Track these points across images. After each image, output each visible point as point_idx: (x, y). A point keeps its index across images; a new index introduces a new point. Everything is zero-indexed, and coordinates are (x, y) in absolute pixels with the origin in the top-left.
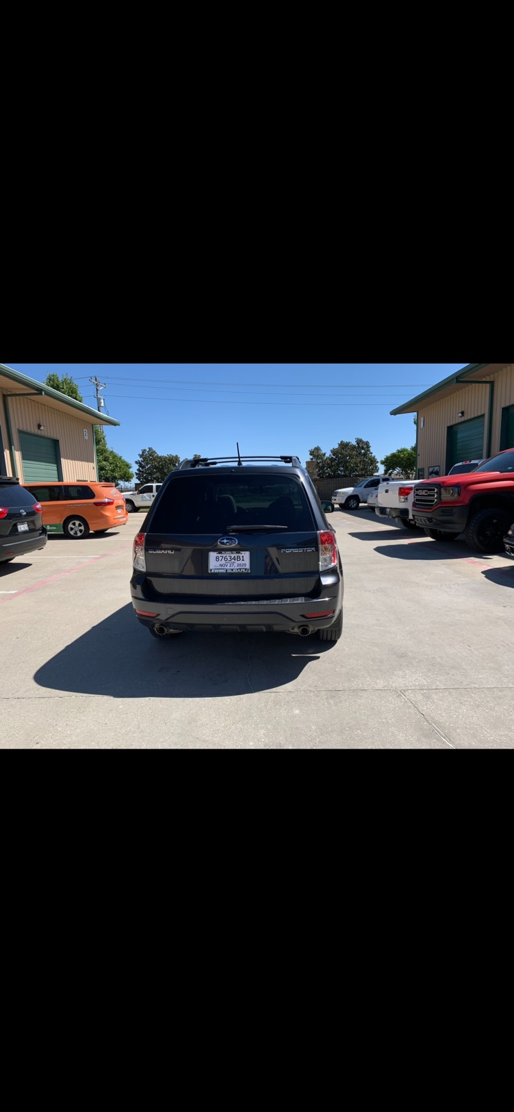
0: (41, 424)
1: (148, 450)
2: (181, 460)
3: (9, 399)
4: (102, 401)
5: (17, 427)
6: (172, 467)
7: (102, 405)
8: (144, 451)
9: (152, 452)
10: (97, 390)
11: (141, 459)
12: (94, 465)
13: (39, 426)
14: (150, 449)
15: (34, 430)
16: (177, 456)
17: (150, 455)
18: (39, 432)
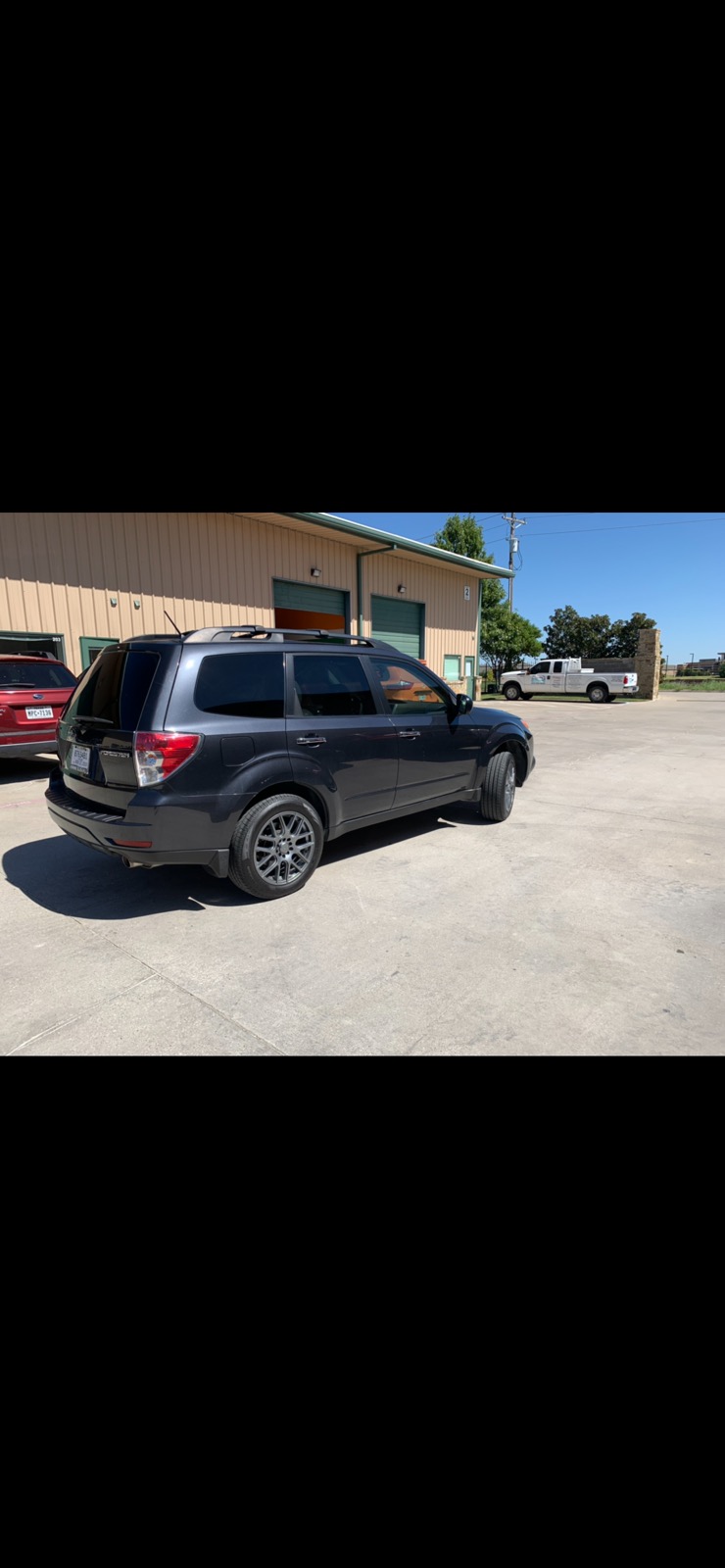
0: (404, 585)
1: (564, 610)
2: (612, 622)
3: (365, 558)
4: (516, 544)
5: (371, 591)
6: (593, 634)
7: (516, 549)
8: (558, 612)
9: (570, 611)
10: (512, 529)
11: (552, 624)
12: (476, 634)
13: (399, 588)
14: (567, 608)
15: (392, 593)
16: (606, 617)
17: (568, 617)
18: (399, 596)
